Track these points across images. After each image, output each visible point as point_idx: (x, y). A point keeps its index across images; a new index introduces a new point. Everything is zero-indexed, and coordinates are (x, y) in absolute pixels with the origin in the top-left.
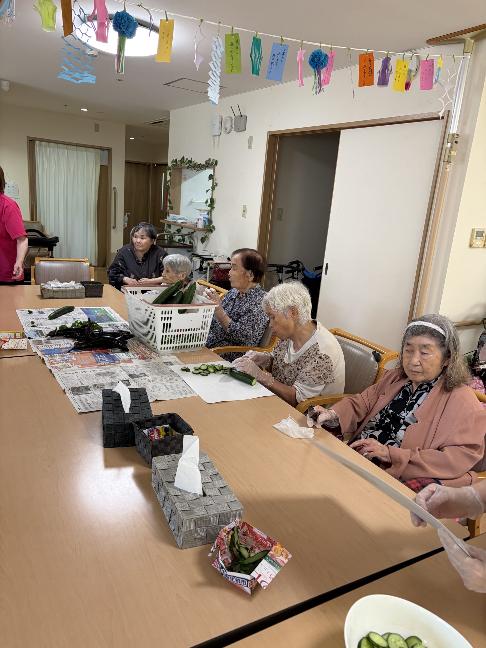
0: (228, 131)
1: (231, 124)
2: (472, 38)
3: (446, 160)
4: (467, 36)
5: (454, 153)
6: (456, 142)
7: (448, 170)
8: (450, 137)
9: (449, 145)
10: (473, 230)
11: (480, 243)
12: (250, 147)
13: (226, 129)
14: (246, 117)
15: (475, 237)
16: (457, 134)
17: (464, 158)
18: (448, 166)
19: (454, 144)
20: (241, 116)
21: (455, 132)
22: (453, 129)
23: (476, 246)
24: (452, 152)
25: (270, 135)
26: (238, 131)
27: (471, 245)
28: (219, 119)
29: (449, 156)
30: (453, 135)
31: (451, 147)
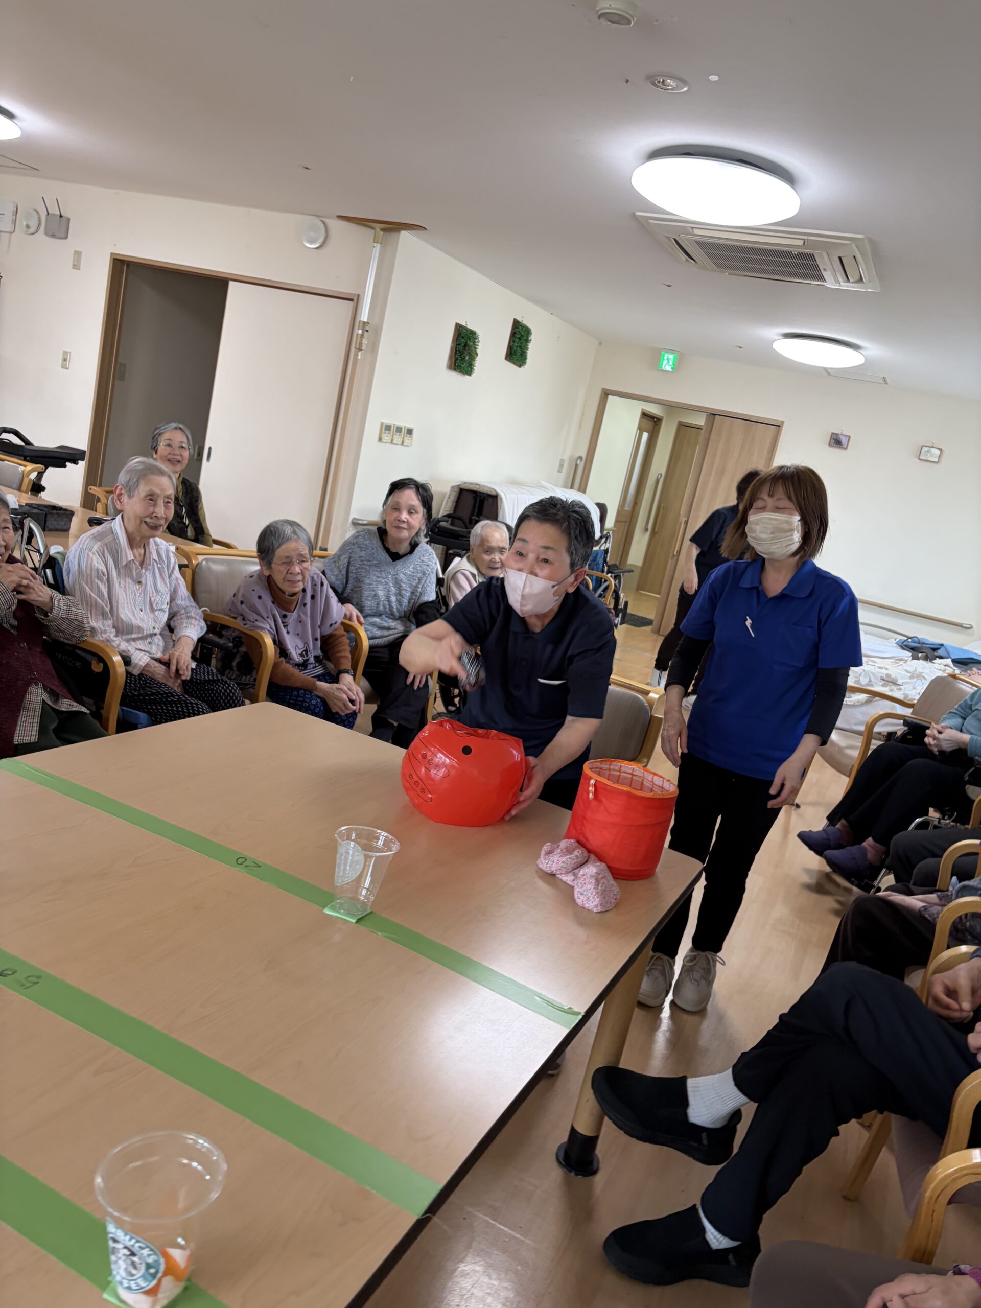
0: (30, 230)
1: (37, 222)
2: (382, 230)
3: (357, 347)
4: (378, 227)
5: (365, 342)
6: (367, 331)
7: (359, 357)
8: (361, 324)
9: (360, 332)
10: (382, 423)
11: (388, 438)
12: (76, 265)
14: (68, 220)
15: (383, 431)
16: (368, 323)
17: (374, 347)
18: (360, 353)
19: (366, 332)
20: (61, 216)
21: (365, 320)
22: (364, 317)
23: (384, 441)
24: (364, 340)
25: (114, 259)
26: (52, 235)
27: (380, 440)
28: (10, 208)
29: (361, 344)
30: (364, 323)
31: (362, 335)
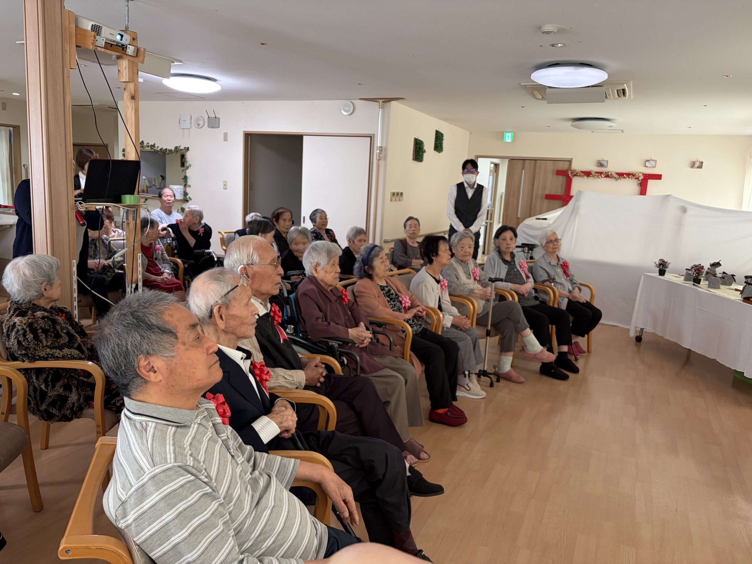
0: (201, 126)
1: (203, 122)
2: (383, 102)
3: (378, 159)
4: (381, 101)
5: (381, 156)
6: (383, 151)
7: (380, 164)
8: (378, 148)
9: (378, 151)
10: (391, 192)
12: (225, 139)
13: (198, 125)
14: (219, 118)
15: (392, 196)
16: (382, 147)
19: (381, 151)
20: (216, 117)
22: (378, 144)
23: (393, 201)
25: (246, 134)
26: (213, 127)
28: (189, 117)
29: (379, 157)
30: (380, 147)
31: (380, 153)
